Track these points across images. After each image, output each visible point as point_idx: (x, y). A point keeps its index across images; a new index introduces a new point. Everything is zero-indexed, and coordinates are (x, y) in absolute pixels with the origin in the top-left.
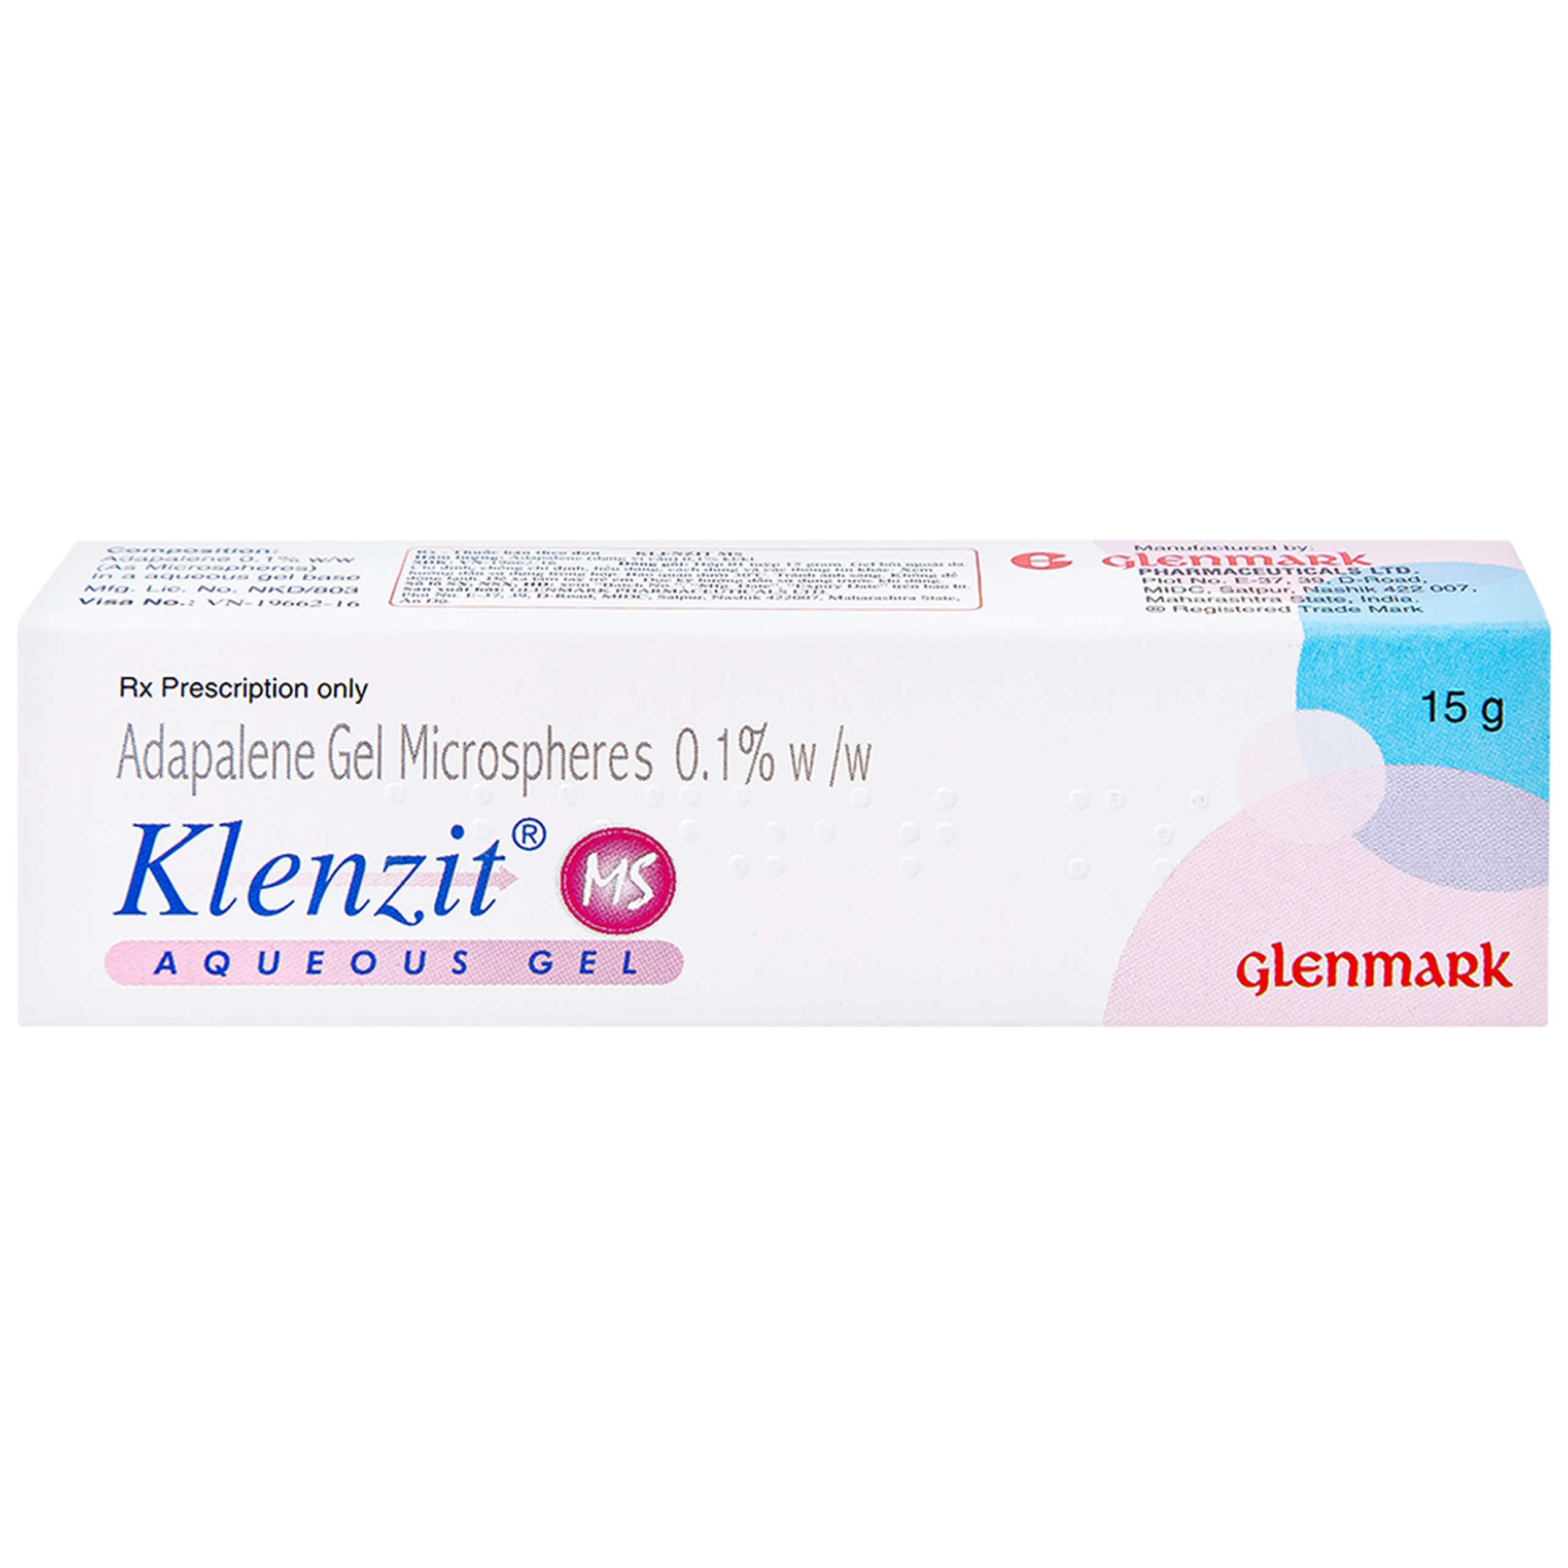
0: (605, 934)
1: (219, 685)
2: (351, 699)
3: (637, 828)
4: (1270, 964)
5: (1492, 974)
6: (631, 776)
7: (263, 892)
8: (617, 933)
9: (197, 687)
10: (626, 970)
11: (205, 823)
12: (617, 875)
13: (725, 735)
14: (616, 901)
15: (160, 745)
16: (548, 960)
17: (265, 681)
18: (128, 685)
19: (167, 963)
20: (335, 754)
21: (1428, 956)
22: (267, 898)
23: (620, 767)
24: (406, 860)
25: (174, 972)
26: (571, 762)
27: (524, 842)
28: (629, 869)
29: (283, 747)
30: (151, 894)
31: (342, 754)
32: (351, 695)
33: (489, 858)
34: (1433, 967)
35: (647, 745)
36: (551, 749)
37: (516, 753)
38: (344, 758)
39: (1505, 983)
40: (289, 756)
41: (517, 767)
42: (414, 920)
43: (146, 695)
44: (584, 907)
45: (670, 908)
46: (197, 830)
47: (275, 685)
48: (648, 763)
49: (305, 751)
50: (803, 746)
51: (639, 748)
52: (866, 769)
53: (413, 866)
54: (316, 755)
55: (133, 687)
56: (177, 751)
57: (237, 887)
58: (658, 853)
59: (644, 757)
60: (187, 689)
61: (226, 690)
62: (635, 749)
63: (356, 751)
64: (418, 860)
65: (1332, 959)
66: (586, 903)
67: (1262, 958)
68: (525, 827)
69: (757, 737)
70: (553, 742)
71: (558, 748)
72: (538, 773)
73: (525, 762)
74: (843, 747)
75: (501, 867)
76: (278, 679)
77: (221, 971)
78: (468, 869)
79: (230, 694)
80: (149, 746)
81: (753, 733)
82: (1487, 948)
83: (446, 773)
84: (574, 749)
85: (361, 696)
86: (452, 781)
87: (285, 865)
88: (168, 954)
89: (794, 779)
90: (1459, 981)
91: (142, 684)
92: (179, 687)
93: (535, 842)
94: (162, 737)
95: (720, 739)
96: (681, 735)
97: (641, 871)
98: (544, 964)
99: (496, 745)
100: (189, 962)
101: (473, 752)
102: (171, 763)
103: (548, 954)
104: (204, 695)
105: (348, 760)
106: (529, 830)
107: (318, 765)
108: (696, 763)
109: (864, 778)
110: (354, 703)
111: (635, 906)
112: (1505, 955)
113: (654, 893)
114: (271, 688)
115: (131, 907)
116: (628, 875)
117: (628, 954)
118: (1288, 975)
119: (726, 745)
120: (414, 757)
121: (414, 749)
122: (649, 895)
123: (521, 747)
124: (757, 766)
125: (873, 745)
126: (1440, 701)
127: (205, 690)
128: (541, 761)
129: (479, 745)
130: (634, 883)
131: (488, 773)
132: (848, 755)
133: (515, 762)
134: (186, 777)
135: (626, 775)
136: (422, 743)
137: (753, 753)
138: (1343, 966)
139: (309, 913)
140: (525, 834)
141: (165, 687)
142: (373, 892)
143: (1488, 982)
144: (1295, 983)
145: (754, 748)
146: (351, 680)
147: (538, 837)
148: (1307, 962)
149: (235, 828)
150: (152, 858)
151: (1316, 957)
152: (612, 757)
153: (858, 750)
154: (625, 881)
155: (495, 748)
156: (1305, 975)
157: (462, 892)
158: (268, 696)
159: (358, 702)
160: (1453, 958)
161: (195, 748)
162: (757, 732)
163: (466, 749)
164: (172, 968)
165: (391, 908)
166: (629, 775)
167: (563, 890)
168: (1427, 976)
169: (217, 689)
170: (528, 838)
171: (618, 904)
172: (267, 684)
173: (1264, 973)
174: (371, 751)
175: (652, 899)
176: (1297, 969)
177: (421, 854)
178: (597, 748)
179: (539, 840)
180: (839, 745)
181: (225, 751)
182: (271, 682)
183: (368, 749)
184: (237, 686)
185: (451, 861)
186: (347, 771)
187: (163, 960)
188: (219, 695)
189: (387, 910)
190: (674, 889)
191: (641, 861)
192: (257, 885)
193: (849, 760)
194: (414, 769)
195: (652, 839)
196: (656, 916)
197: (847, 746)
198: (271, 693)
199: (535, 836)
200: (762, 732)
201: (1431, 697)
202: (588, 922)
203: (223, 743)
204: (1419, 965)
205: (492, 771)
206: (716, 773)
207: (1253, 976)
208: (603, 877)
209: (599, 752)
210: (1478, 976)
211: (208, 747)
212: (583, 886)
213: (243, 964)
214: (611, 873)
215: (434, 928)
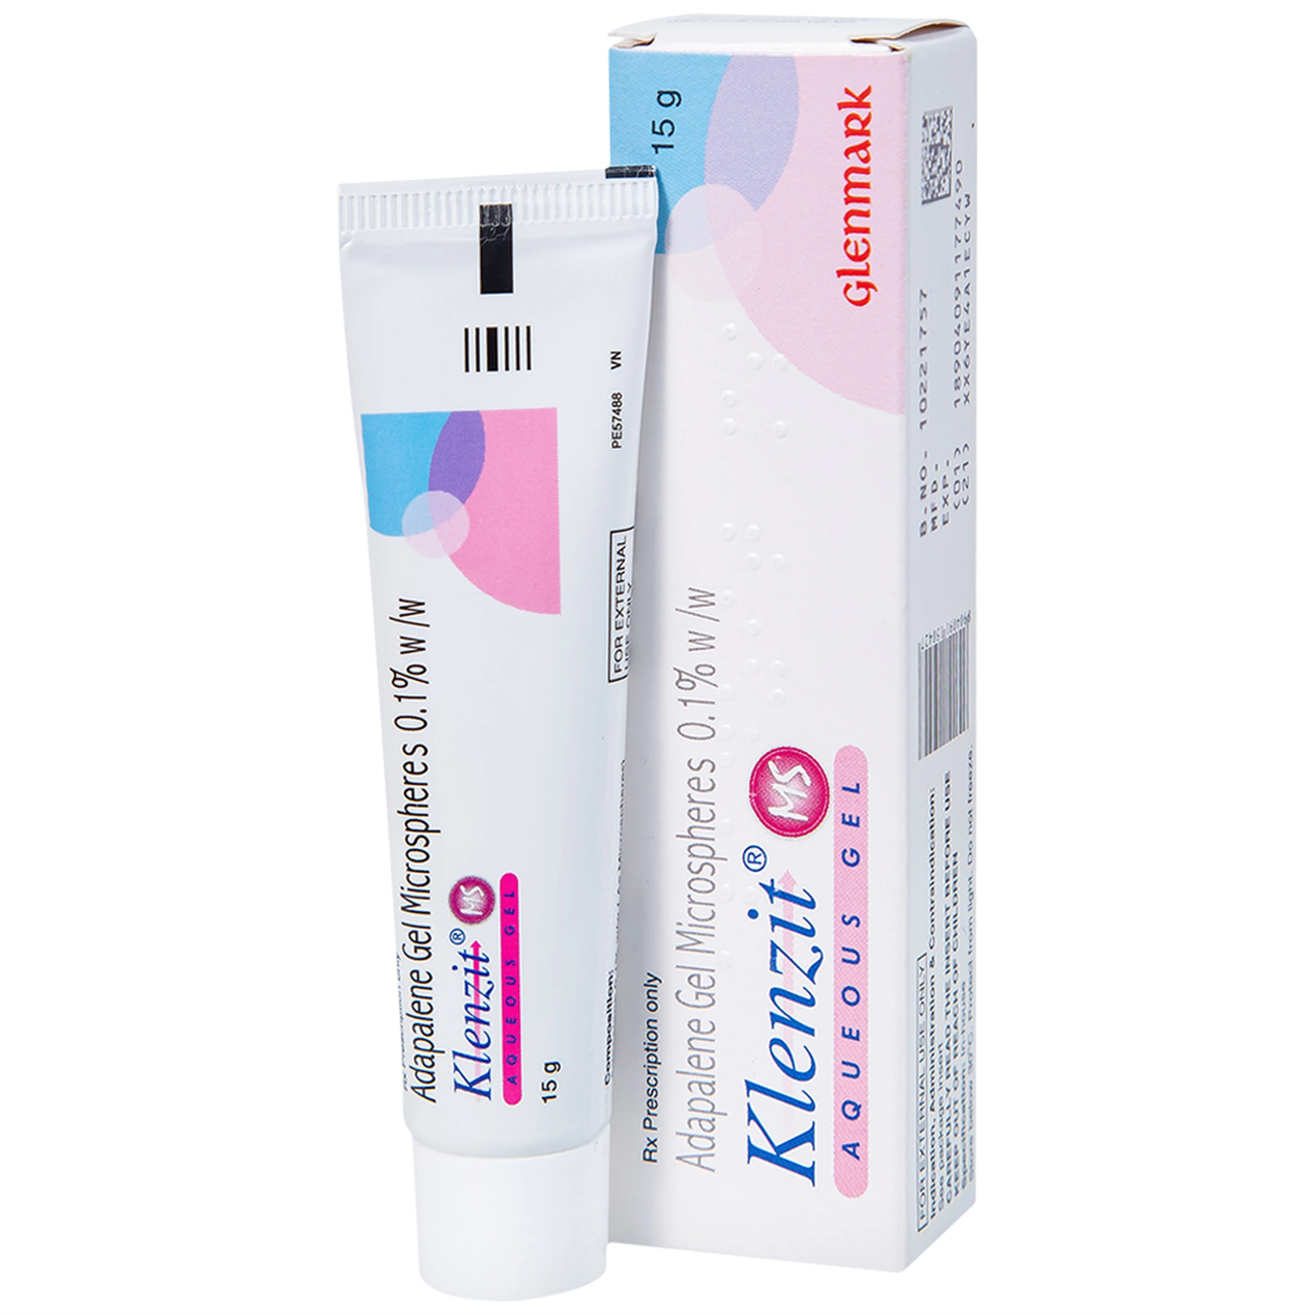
0: (829, 806)
1: (649, 1087)
2: (659, 986)
3: (750, 775)
4: (853, 280)
5: (860, 102)
6: (712, 776)
7: (798, 1069)
8: (828, 796)
9: (650, 1104)
10: (857, 791)
11: (747, 1109)
12: (785, 792)
13: (682, 701)
14: (804, 795)
15: (691, 1137)
16: (849, 852)
17: (646, 1052)
18: (649, 1156)
19: (851, 1149)
20: (697, 1003)
21: (847, 152)
22: (803, 1066)
23: (705, 785)
24: (774, 955)
25: (858, 1145)
26: (702, 821)
27: (760, 863)
28: (780, 783)
29: (692, 1042)
30: (800, 1155)
32: (656, 986)
34: (855, 149)
35: (689, 762)
36: (693, 837)
37: (696, 864)
38: (700, 996)
39: (867, 92)
40: (698, 1039)
41: (706, 864)
42: (818, 954)
43: (656, 1143)
44: (809, 820)
45: (810, 753)
46: (752, 1116)
47: (649, 1044)
48: (703, 762)
49: (694, 1025)
50: (690, 641)
51: (691, 768)
52: (707, 592)
53: (778, 951)
54: (698, 1018)
55: (651, 1152)
56: (695, 1123)
57: (795, 1089)
58: (769, 759)
59: (698, 765)
60: (651, 1111)
61: (652, 1082)
62: (693, 772)
63: (695, 986)
64: (774, 947)
65: (849, 230)
66: (806, 819)
67: (848, 287)
68: (749, 862)
69: (684, 676)
70: (688, 834)
71: (692, 831)
72: (710, 848)
73: (702, 857)
74: (692, 610)
75: (779, 882)
76: (644, 1041)
77: (857, 1108)
78: (780, 908)
79: (655, 1079)
80: (691, 1145)
81: (680, 679)
82: (841, 106)
83: (710, 919)
84: (693, 819)
85: (656, 979)
86: (716, 915)
87: (778, 1050)
88: (845, 1148)
89: (713, 649)
90: (867, 128)
91: (649, 1145)
92: (650, 1117)
93: (759, 855)
94: (685, 1135)
95: (685, 705)
96: (683, 735)
97: (781, 773)
98: (852, 855)
99: (690, 879)
100: (850, 1132)
101: (695, 896)
102: (704, 1130)
103: (845, 851)
104: (656, 1099)
105: (702, 994)
106: (752, 858)
107: (705, 1016)
108: (702, 725)
109: (713, 595)
110: (661, 985)
111: (808, 780)
112: (847, 92)
113: (798, 765)
114: (651, 1047)
115: (809, 1173)
116: (785, 784)
117: (844, 789)
118: (860, 266)
119: (690, 701)
120: (699, 942)
121: (693, 942)
122: (799, 769)
123: (692, 859)
124: (705, 678)
125: (690, 586)
126: (658, 140)
127: (652, 1097)
128: (701, 845)
129: (691, 892)
130: (791, 780)
131: (710, 887)
132: (697, 606)
133: (702, 865)
134: (714, 1120)
135: (712, 780)
136: (689, 935)
137: (696, 681)
138: (855, 221)
139: (813, 1035)
140: (754, 862)
141: (650, 1128)
142: (798, 984)
143: (867, 106)
144: (867, 260)
145: (692, 679)
146: (646, 985)
147: (757, 852)
148: (851, 250)
149: (750, 1086)
150: (772, 1151)
151: (847, 243)
152: (698, 790)
153: (693, 598)
154: (789, 786)
155: (693, 880)
156: (861, 253)
157: (798, 915)
158: (656, 1050)
159: (660, 981)
160: (849, 133)
161: (693, 1110)
162: (680, 676)
163: (693, 902)
164: (855, 1145)
165: (809, 970)
166: (712, 778)
167: (796, 836)
168: (863, 154)
169: (651, 1089)
170: (758, 860)
171: (806, 793)
172: (648, 1050)
173: (860, 285)
174: (695, 975)
175: (802, 766)
176: (857, 258)
177: (769, 944)
178: (692, 801)
179: (759, 852)
180: (690, 613)
181: (695, 1087)
182: (646, 1046)
183: (694, 978)
184: (649, 1073)
185: (775, 921)
186: (710, 995)
187: (849, 1152)
188: (656, 1087)
189: (811, 974)
190: (795, 749)
191: (774, 773)
192: (792, 1073)
193: (700, 606)
194: (708, 943)
195: (758, 764)
196: (816, 765)
197: (691, 607)
198: (654, 1048)
199: (756, 855)
200: (680, 672)
201: (655, 148)
202: (820, 818)
203: (690, 1088)
204: (854, 161)
205: (709, 883)
206: (710, 710)
207: (861, 294)
208: (786, 804)
209: (695, 799)
210: (862, 113)
211: (692, 1100)
212: (793, 820)
213: (851, 1091)
214: (782, 797)
215: (825, 938)
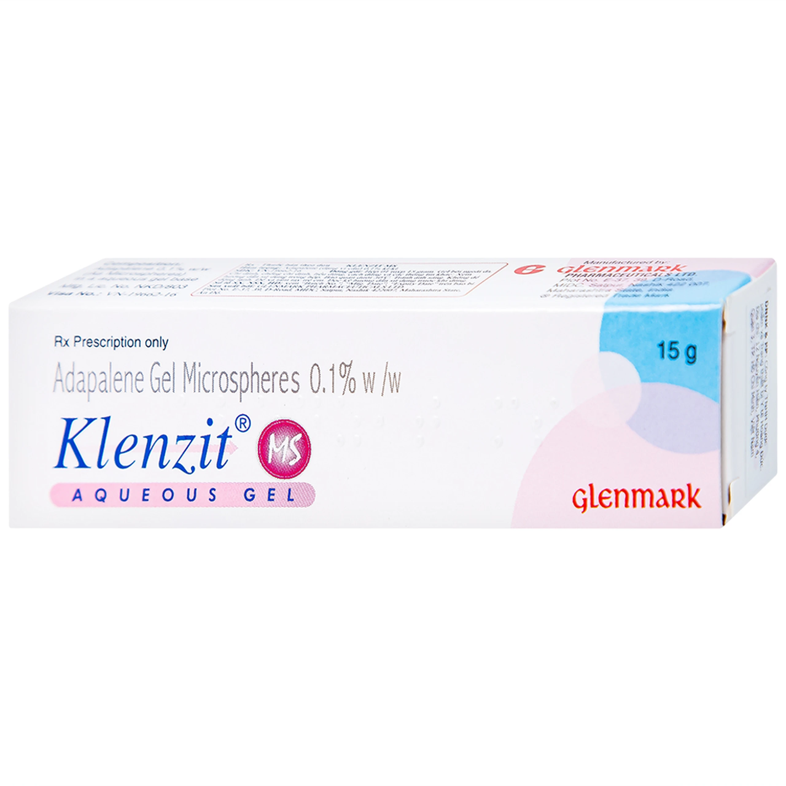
0: (279, 479)
1: (100, 340)
2: (161, 348)
3: (293, 420)
4: (588, 495)
5: (692, 500)
6: (290, 390)
7: (121, 455)
8: (285, 478)
9: (90, 341)
10: (289, 499)
11: (93, 417)
12: (284, 446)
13: (333, 367)
14: (284, 460)
15: (73, 373)
16: (253, 493)
17: (121, 338)
18: (59, 340)
19: (78, 496)
20: (153, 379)
21: (662, 491)
22: (124, 459)
23: (285, 385)
24: (186, 438)
25: (81, 500)
26: (262, 383)
27: (241, 427)
28: (289, 442)
29: (129, 375)
30: (70, 458)
31: (156, 379)
32: (161, 346)
33: (224, 436)
34: (664, 497)
35: (296, 373)
36: (252, 375)
37: (236, 378)
38: (157, 381)
39: (698, 505)
40: (132, 380)
41: (237, 386)
42: (190, 471)
43: (66, 346)
44: (269, 464)
45: (309, 464)
46: (90, 421)
47: (125, 340)
48: (297, 383)
49: (140, 377)
50: (369, 373)
51: (293, 375)
52: (398, 387)
53: (189, 441)
54: (144, 380)
55: (60, 341)
56: (80, 377)
57: (110, 453)
58: (302, 433)
59: (296, 380)
60: (85, 342)
61: (103, 343)
62: (291, 375)
63: (163, 377)
64: (192, 438)
65: (617, 493)
66: (270, 461)
67: (584, 492)
68: (241, 419)
69: (348, 368)
70: (253, 372)
71: (256, 375)
72: (247, 389)
73: (241, 383)
74: (387, 374)
75: (230, 442)
76: (127, 337)
77: (103, 500)
78: (215, 443)
79: (105, 345)
80: (68, 374)
81: (346, 366)
82: (689, 486)
83: (204, 389)
84: (263, 375)
85: (165, 346)
86: (207, 393)
87: (131, 441)
88: (78, 491)
89: (365, 392)
90: (676, 505)
91: (65, 340)
92: (82, 341)
93: (245, 427)
94: (73, 369)
95: (331, 370)
96: (312, 368)
97: (295, 444)
98: (251, 495)
99: (227, 373)
100: (88, 495)
101: (217, 376)
102: (78, 384)
103: (253, 491)
104: (93, 346)
105: (159, 382)
106: (243, 421)
108: (319, 383)
109: (397, 391)
110: (162, 350)
111: (292, 463)
112: (697, 491)
113: (301, 456)
114: (124, 341)
115: (60, 465)
116: (289, 446)
117: (290, 490)
118: (596, 501)
119: (333, 373)
120: (190, 380)
121: (190, 376)
122: (299, 457)
123: (239, 375)
124: (348, 384)
125: (401, 373)
126: (666, 347)
127: (94, 343)
128: (248, 382)
129: (219, 374)
130: (292, 450)
131: (224, 389)
132: (390, 378)
133: (236, 383)
134: (85, 392)
135: (287, 390)
136: (193, 372)
137: (346, 377)
138: (622, 496)
139: (143, 467)
140: (241, 423)
141: (75, 342)
142: (171, 457)
143: (690, 505)
144: (600, 506)
145: (346, 375)
146: (161, 337)
147: (247, 424)
148: (605, 494)
149: (107, 419)
150: (70, 437)
151: (609, 491)
152: (281, 380)
153: (395, 376)
154: (287, 449)
155: (227, 375)
156: (604, 501)
157: (212, 455)
158: (123, 346)
159: (164, 350)
160: (674, 492)
161: (89, 375)
162: (348, 366)
163: (213, 376)
164: (80, 497)
165: (180, 464)
167: (259, 454)
168: (661, 502)
169: (99, 342)
170: (242, 425)
171: (285, 462)
172: (122, 340)
173: (585, 500)
174: (170, 377)
175: (300, 459)
176: (600, 498)
177: (193, 435)
178: (274, 375)
179: (247, 426)
180: (386, 373)
181: (103, 377)
182: (124, 338)
183: (169, 376)
184: (108, 340)
185: (207, 438)
186: (159, 389)
187: (76, 494)
188: (100, 346)
189: (178, 466)
190: (310, 454)
191: (294, 438)
192: (118, 452)
193: (390, 381)
194: (190, 386)
195: (299, 425)
196: (302, 469)
197: (389, 373)
198: (124, 345)
199: (245, 424)
200: (350, 365)
201: (662, 345)
202: (271, 472)
203: (102, 373)
204: (657, 496)
205: (225, 388)
206: (329, 389)
207: (580, 502)
208: (277, 447)
209: (275, 377)
210: (685, 502)
211: (95, 374)
212: (268, 452)
213: (112, 496)
214: (281, 444)
215: (200, 476)
